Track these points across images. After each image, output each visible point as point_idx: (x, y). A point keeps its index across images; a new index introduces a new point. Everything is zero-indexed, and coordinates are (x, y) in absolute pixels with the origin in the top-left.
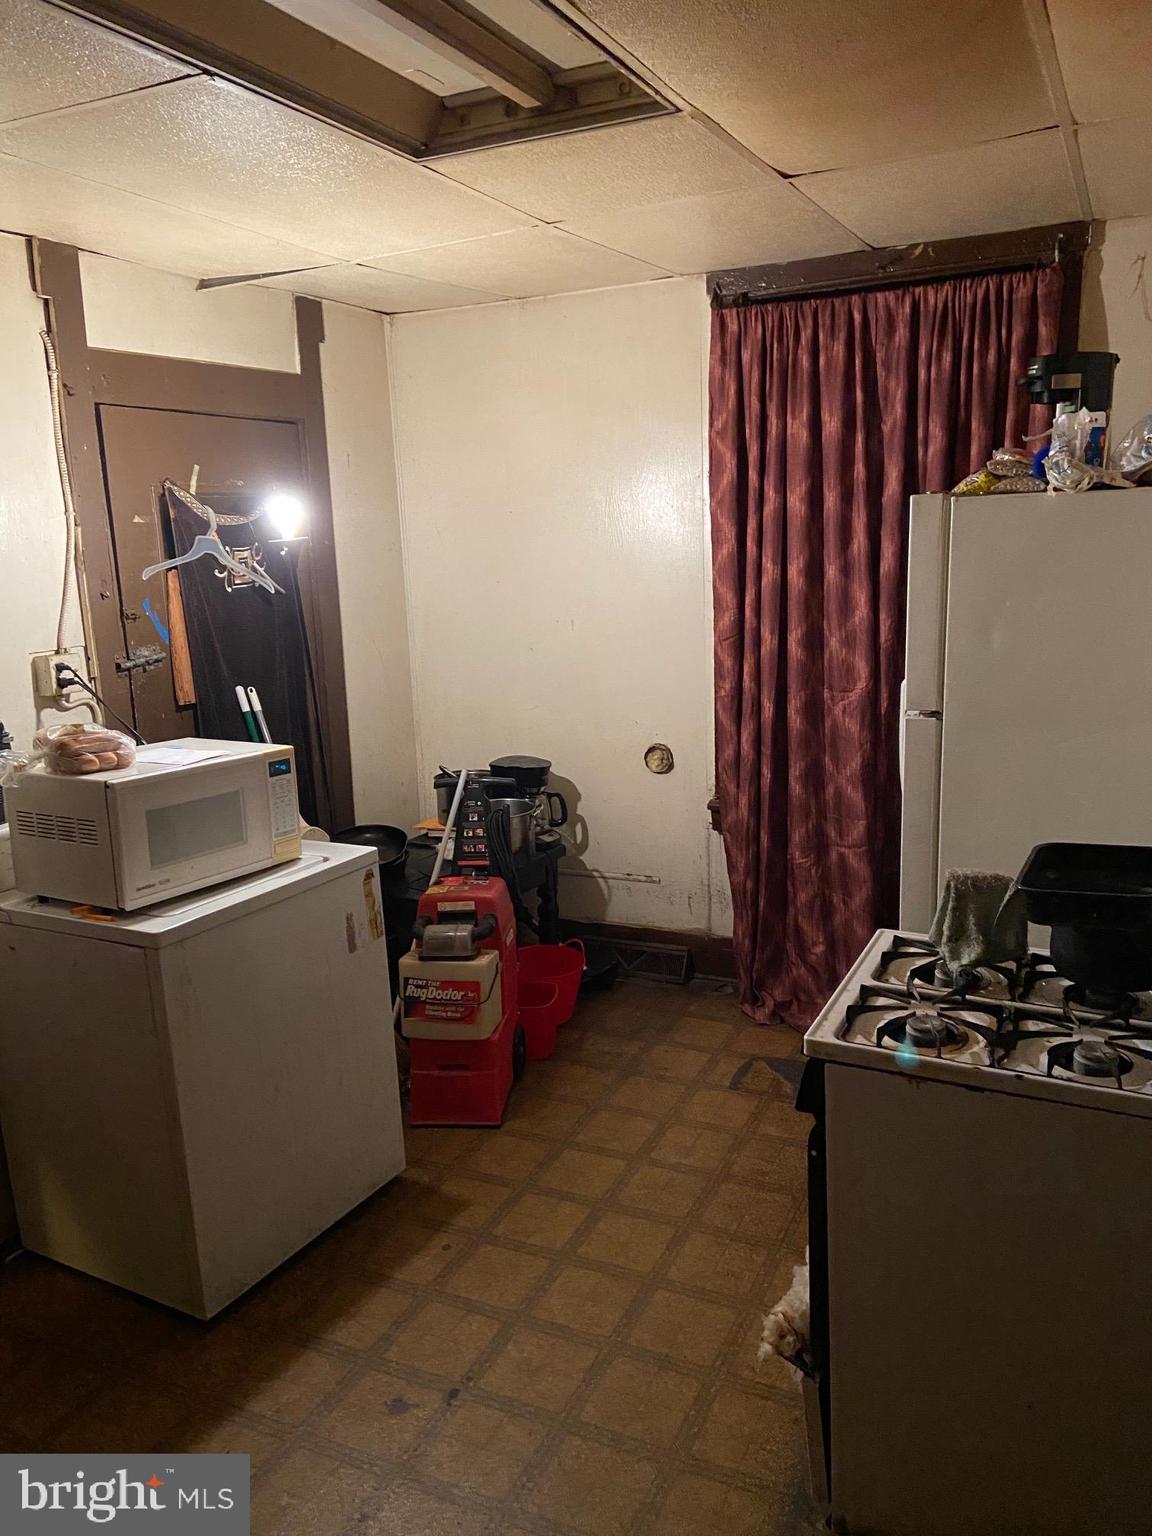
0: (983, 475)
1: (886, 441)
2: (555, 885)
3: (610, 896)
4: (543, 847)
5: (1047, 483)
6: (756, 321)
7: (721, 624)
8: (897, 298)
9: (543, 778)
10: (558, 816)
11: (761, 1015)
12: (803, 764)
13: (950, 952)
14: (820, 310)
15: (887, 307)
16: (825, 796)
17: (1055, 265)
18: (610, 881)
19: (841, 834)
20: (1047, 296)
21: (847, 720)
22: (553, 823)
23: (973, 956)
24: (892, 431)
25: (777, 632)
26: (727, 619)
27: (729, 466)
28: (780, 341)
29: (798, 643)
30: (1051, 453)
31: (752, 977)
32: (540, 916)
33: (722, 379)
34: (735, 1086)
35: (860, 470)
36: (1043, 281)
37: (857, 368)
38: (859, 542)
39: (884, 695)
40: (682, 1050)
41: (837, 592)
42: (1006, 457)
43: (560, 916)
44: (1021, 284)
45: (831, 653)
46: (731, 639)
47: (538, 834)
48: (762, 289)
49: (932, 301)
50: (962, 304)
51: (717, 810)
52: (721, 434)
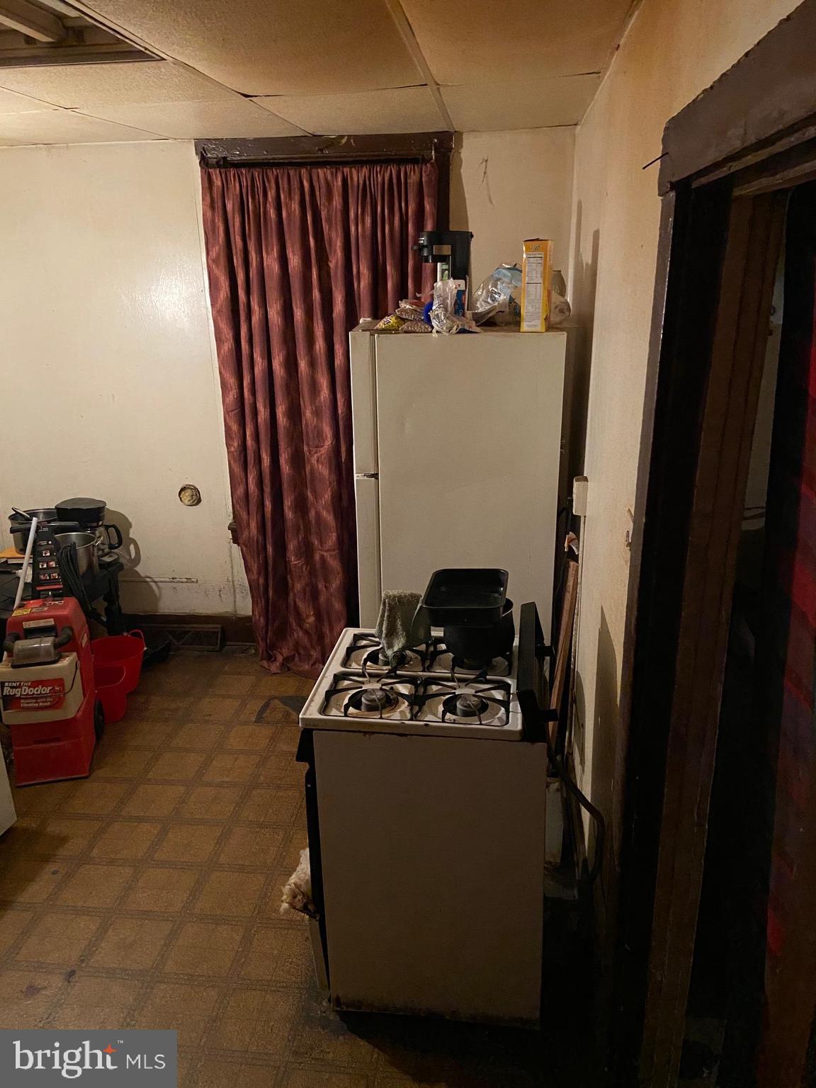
0: (394, 318)
1: (332, 274)
2: (117, 593)
3: (160, 592)
4: (104, 566)
5: (433, 327)
6: (234, 181)
7: (227, 400)
8: (332, 174)
9: (101, 515)
10: (115, 541)
11: (274, 667)
12: (293, 497)
13: (387, 643)
14: (280, 177)
15: (326, 179)
16: (309, 518)
17: (433, 161)
18: (159, 584)
19: (321, 543)
20: (430, 181)
21: (320, 467)
22: (112, 547)
23: (400, 646)
24: (336, 267)
25: (268, 407)
26: (231, 396)
27: (224, 285)
28: (253, 198)
29: (284, 416)
30: (434, 308)
31: (266, 642)
32: (106, 614)
33: (213, 221)
34: (260, 719)
35: (316, 294)
36: (425, 172)
37: (309, 222)
38: (320, 344)
39: (343, 449)
40: (220, 699)
41: (307, 379)
42: (408, 307)
43: (123, 612)
44: (412, 172)
45: (306, 420)
46: (236, 411)
47: (99, 557)
48: (236, 155)
49: (355, 179)
50: (375, 182)
51: (236, 531)
52: (216, 261)
